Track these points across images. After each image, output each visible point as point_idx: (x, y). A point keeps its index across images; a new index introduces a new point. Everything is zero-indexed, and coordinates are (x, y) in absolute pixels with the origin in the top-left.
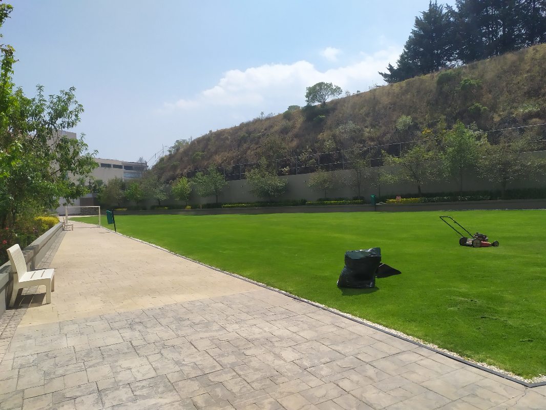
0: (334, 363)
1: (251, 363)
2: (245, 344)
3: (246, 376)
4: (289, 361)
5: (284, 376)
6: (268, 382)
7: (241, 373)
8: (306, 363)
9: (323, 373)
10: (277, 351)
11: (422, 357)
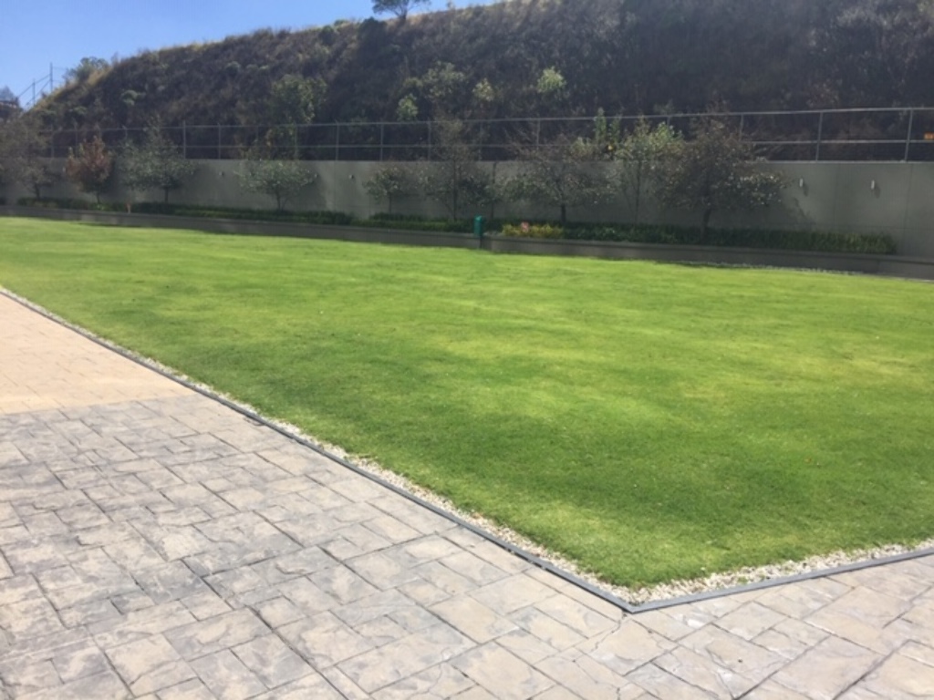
0: (272, 564)
1: (85, 563)
2: (91, 519)
3: (58, 595)
4: (172, 556)
5: (148, 594)
6: (105, 608)
7: (50, 586)
8: (209, 564)
9: (238, 586)
10: (156, 534)
11: (455, 549)
